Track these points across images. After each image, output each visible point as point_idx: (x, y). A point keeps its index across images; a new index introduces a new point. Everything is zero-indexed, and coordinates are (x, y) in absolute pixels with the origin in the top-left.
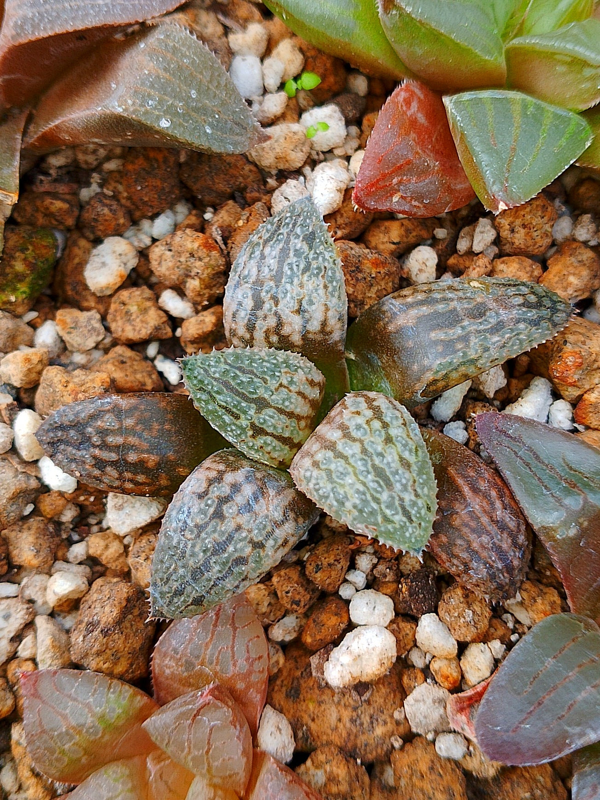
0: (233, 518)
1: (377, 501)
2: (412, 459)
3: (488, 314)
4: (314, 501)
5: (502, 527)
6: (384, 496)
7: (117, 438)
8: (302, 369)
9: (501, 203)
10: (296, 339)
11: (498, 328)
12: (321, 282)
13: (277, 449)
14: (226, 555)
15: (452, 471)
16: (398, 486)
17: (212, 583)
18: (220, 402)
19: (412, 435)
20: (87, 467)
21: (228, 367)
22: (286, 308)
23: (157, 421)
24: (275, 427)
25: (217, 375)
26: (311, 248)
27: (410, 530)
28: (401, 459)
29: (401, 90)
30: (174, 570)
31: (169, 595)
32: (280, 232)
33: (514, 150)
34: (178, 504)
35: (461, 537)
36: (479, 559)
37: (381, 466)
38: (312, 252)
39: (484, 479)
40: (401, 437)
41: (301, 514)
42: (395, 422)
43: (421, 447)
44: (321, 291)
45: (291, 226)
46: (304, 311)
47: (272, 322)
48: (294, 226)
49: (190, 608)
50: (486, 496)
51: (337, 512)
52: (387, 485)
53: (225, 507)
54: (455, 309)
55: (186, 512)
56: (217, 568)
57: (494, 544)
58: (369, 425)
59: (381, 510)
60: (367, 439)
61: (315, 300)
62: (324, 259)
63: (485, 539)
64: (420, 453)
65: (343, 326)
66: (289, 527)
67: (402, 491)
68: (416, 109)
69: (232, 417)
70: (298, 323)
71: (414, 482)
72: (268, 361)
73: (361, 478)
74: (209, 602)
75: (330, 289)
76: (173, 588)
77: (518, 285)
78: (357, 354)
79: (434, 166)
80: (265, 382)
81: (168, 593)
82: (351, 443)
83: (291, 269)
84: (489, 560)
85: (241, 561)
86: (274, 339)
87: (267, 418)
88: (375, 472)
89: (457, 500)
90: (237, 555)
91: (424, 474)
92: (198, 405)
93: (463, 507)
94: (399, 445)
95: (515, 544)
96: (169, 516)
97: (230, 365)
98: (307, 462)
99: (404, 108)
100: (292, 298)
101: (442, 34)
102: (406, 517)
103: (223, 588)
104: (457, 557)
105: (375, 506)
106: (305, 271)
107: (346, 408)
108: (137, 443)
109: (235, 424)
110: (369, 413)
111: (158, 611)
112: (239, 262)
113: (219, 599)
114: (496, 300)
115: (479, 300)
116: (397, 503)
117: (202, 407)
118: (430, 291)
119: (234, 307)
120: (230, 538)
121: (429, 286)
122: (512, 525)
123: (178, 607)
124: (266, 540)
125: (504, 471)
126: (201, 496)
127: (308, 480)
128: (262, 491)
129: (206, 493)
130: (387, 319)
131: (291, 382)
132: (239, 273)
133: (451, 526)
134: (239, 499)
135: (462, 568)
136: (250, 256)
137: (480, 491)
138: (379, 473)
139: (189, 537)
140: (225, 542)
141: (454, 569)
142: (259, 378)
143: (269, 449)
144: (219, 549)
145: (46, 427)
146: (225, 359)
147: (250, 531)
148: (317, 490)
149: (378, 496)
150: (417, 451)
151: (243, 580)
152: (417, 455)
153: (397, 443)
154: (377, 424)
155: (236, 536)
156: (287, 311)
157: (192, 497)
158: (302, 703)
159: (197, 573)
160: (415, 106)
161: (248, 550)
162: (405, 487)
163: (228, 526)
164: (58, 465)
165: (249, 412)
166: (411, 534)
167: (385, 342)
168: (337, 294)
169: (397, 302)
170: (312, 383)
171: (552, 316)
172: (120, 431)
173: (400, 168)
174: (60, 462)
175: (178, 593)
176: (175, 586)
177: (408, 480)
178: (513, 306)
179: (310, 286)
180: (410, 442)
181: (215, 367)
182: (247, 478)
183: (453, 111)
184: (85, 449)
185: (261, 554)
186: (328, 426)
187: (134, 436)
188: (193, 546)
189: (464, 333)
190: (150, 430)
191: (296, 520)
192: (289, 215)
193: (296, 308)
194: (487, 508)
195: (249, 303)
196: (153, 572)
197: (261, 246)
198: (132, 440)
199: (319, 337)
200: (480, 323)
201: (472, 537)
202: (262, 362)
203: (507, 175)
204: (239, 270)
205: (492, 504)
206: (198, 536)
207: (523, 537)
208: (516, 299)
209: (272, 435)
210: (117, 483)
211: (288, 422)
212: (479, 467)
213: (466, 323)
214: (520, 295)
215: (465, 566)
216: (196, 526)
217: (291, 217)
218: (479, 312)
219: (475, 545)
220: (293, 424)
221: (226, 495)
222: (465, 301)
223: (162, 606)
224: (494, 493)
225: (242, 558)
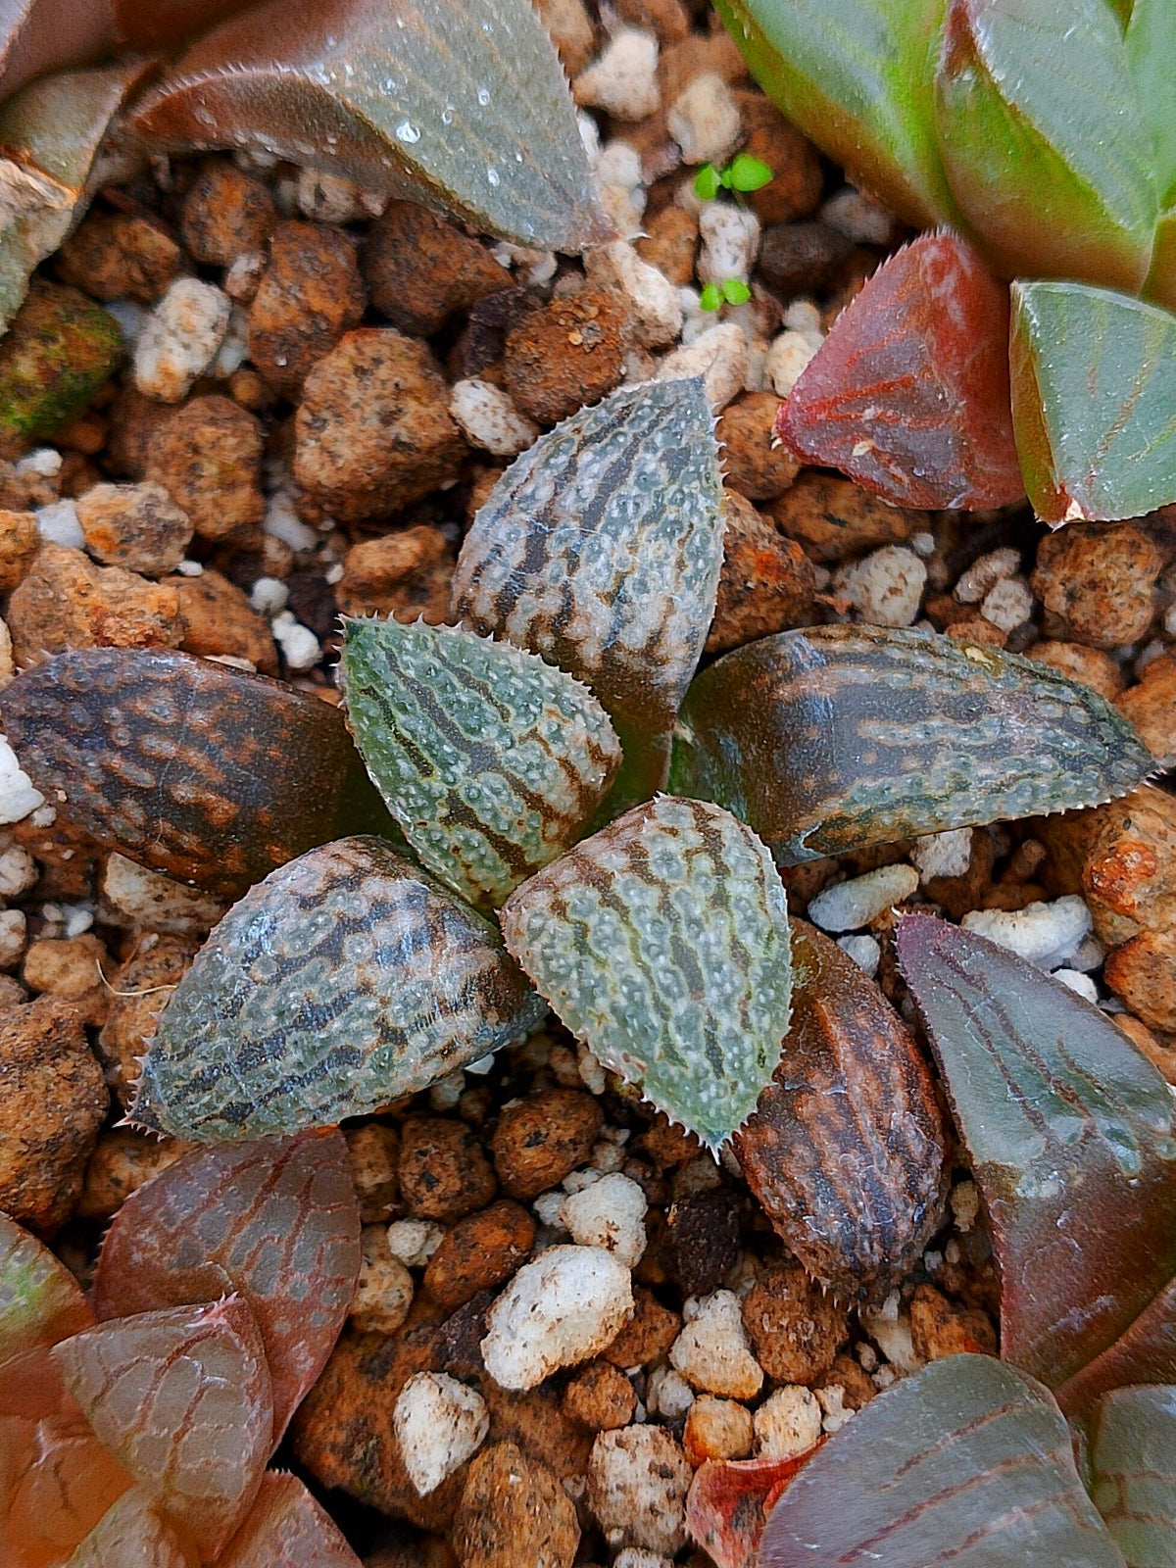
0: (359, 966)
1: (663, 1011)
2: (757, 952)
3: (985, 718)
4: (534, 978)
5: (897, 1147)
6: (680, 1007)
7: (166, 744)
8: (585, 717)
9: (1075, 504)
10: (591, 654)
11: (999, 750)
12: (674, 551)
13: (486, 862)
14: (323, 1036)
15: (824, 1006)
16: (713, 994)
17: (277, 1084)
18: (399, 728)
19: (769, 905)
20: (87, 786)
21: (438, 664)
22: (590, 581)
23: (256, 732)
24: (496, 816)
25: (411, 673)
26: (673, 479)
27: (713, 1089)
28: (735, 943)
29: (934, 242)
30: (207, 1034)
31: (181, 1083)
32: (621, 429)
33: (1127, 412)
34: (255, 906)
35: (808, 1142)
36: (833, 1196)
37: (691, 945)
38: (675, 487)
39: (885, 1040)
40: (748, 901)
41: (496, 1005)
42: (742, 870)
43: (782, 936)
44: (669, 571)
45: (645, 424)
46: (624, 601)
47: (552, 604)
48: (651, 427)
49: (216, 1122)
50: (879, 1072)
51: (573, 1012)
52: (691, 985)
53: (348, 940)
54: (922, 690)
55: (267, 925)
56: (296, 1056)
57: (870, 1173)
58: (689, 861)
59: (666, 1031)
60: (678, 886)
61: (651, 585)
62: (693, 509)
63: (854, 1158)
64: (775, 945)
65: (692, 657)
66: (466, 1022)
67: (718, 1007)
68: (950, 290)
69: (415, 768)
70: (603, 621)
71: (749, 996)
72: (522, 678)
73: (644, 957)
74: (258, 1122)
75: (688, 571)
76: (193, 1072)
77: (1060, 682)
78: (699, 731)
79: (955, 407)
80: (505, 716)
81: (181, 1078)
82: (644, 886)
83: (623, 508)
84: (851, 1206)
85: (347, 1056)
86: (547, 640)
87: (487, 791)
88: (675, 953)
89: (819, 1066)
90: (344, 1041)
91: (772, 987)
92: (354, 724)
93: (827, 1082)
94: (738, 917)
95: (911, 1190)
96: (230, 925)
97: (443, 659)
98: (542, 899)
99: (929, 280)
100: (609, 566)
101: (1047, 146)
102: (712, 1060)
103: (295, 1103)
104: (791, 1181)
105: (655, 1019)
106: (648, 519)
107: (651, 817)
108: (202, 766)
109: (417, 784)
110: (695, 839)
111: (149, 1109)
112: (522, 467)
113: (282, 1123)
114: (1010, 698)
115: (974, 686)
116: (701, 1027)
117: (361, 729)
118: (884, 641)
119: (483, 554)
120: (340, 1004)
121: (884, 631)
122: (917, 1149)
123: (192, 1115)
124: (413, 1032)
125: (937, 1035)
126: (305, 903)
127: (536, 934)
128: (434, 933)
129: (318, 900)
130: (780, 673)
131: (557, 736)
132: (515, 488)
133: (792, 1114)
134: (381, 933)
135: (792, 1205)
136: (547, 460)
137: (871, 1060)
138: (683, 957)
139: (259, 975)
140: (329, 1009)
141: (775, 1204)
142: (495, 704)
143: (471, 856)
144: (312, 1018)
145: (24, 684)
146: (436, 645)
147: (385, 1002)
148: (546, 959)
149: (668, 1002)
150: (770, 938)
151: (342, 1098)
152: (767, 947)
153: (734, 911)
154: (705, 863)
155: (355, 1002)
156: (590, 590)
157: (287, 900)
158: (386, 1391)
159: (250, 1056)
160: (950, 281)
161: (370, 1040)
162: (726, 1002)
163: (345, 978)
164: (28, 768)
165: (453, 769)
166: (710, 1099)
167: (762, 718)
168: (698, 586)
169: (810, 646)
170: (595, 752)
171: (1109, 762)
172: (177, 732)
173: (887, 388)
174: (34, 762)
175: (201, 1084)
176: (198, 1069)
177: (736, 990)
178: (1040, 720)
179: (650, 551)
180: (762, 917)
181: (414, 655)
182: (410, 898)
183: (1027, 306)
184: (92, 748)
185: (395, 1057)
186: (605, 843)
187: (201, 750)
188: (262, 997)
189: (927, 742)
190: (237, 747)
191: (484, 1014)
192: (648, 402)
193: (610, 588)
194: (876, 1097)
195: (516, 554)
196: (163, 1027)
197: (575, 448)
198: (195, 757)
199: (638, 665)
200: (965, 730)
201: (830, 1147)
202: (511, 675)
203: (1100, 455)
204: (516, 482)
205: (888, 1094)
206: (277, 980)
207: (931, 1181)
208: (1050, 707)
209: (485, 830)
210: (136, 838)
211: (526, 814)
212: (882, 1013)
213: (935, 723)
214: (1059, 701)
215: (799, 1204)
216: (279, 958)
217: (651, 407)
218: (968, 710)
219: (832, 1167)
220: (534, 824)
221: (359, 917)
222: (946, 680)
223: (160, 1102)
224: (896, 1073)
225: (353, 1050)
